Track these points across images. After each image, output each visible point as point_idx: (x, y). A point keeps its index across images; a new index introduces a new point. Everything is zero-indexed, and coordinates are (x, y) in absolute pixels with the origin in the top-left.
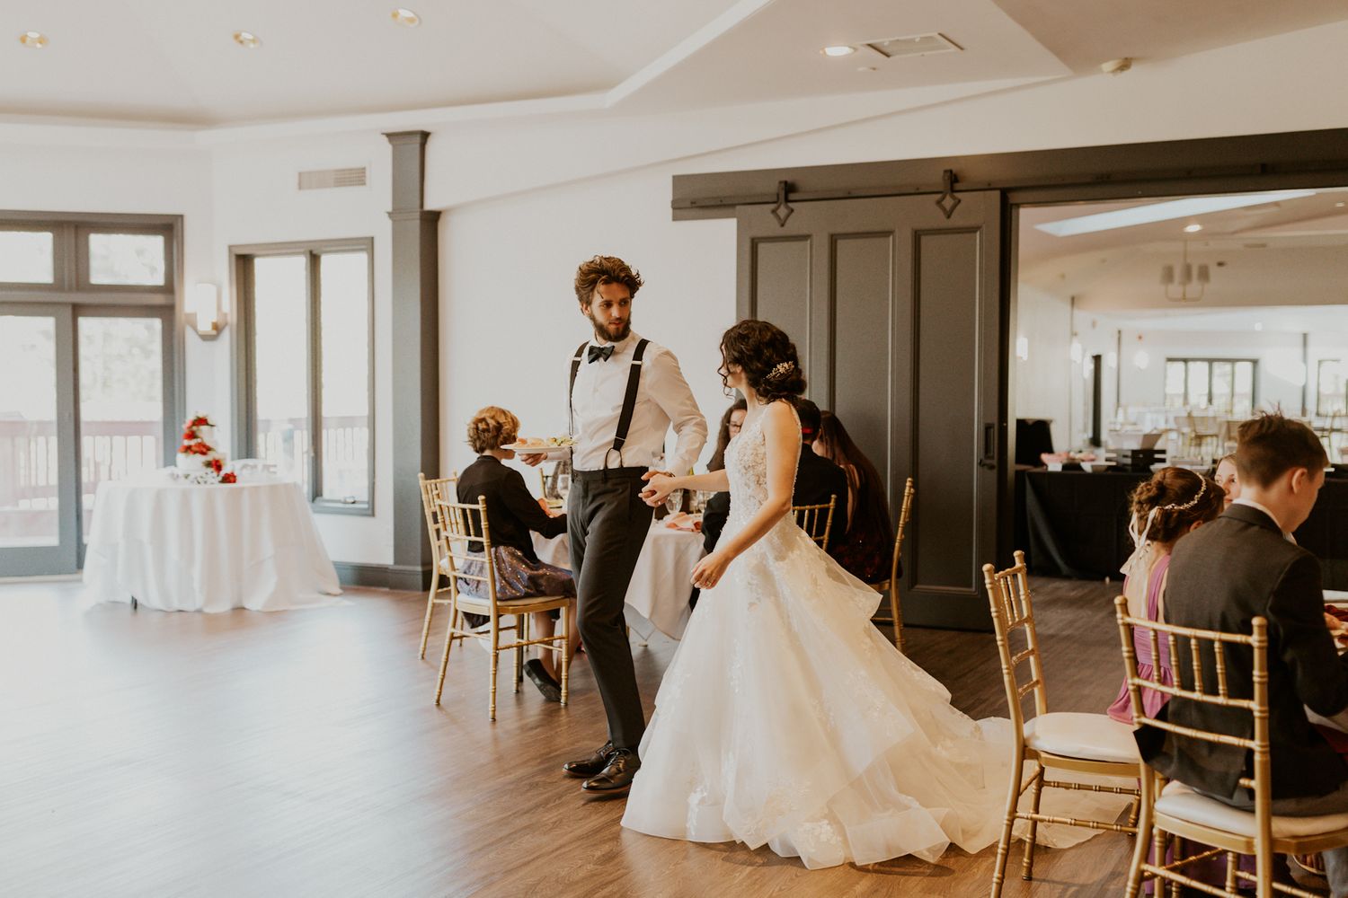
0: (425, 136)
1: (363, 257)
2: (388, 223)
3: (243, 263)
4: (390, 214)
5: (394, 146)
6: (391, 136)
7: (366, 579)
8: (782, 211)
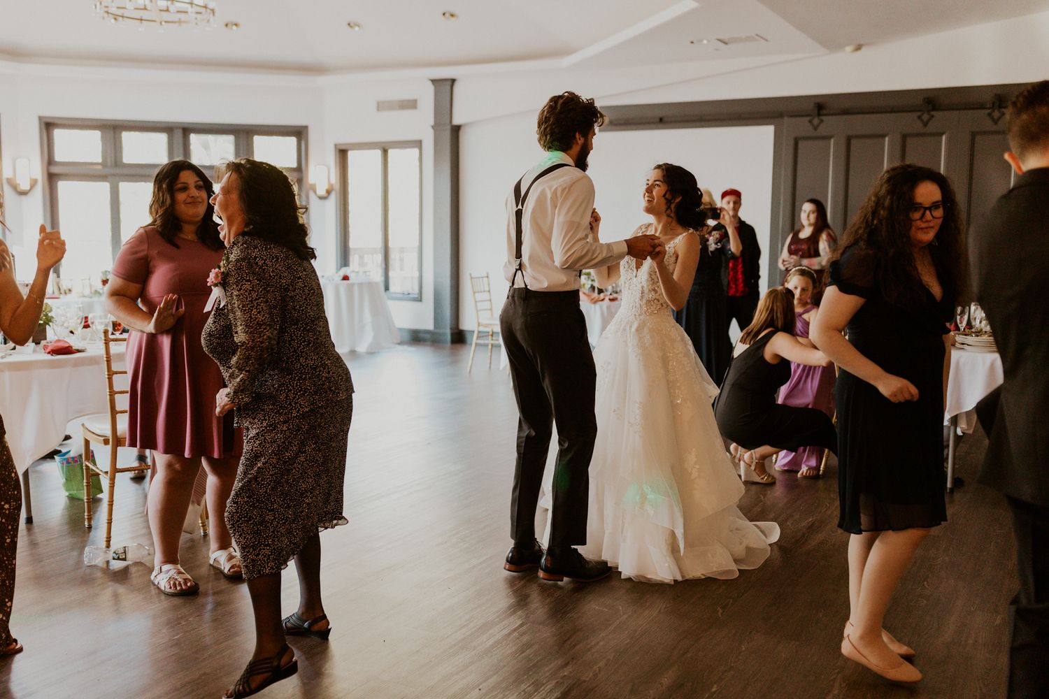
0: (453, 81)
1: (416, 151)
2: (431, 133)
3: (342, 153)
4: (433, 127)
5: (435, 87)
6: (434, 81)
7: (416, 338)
8: (816, 121)
